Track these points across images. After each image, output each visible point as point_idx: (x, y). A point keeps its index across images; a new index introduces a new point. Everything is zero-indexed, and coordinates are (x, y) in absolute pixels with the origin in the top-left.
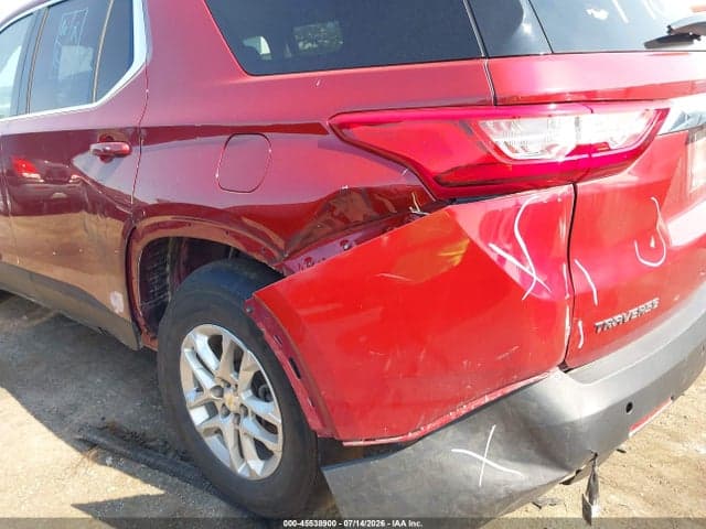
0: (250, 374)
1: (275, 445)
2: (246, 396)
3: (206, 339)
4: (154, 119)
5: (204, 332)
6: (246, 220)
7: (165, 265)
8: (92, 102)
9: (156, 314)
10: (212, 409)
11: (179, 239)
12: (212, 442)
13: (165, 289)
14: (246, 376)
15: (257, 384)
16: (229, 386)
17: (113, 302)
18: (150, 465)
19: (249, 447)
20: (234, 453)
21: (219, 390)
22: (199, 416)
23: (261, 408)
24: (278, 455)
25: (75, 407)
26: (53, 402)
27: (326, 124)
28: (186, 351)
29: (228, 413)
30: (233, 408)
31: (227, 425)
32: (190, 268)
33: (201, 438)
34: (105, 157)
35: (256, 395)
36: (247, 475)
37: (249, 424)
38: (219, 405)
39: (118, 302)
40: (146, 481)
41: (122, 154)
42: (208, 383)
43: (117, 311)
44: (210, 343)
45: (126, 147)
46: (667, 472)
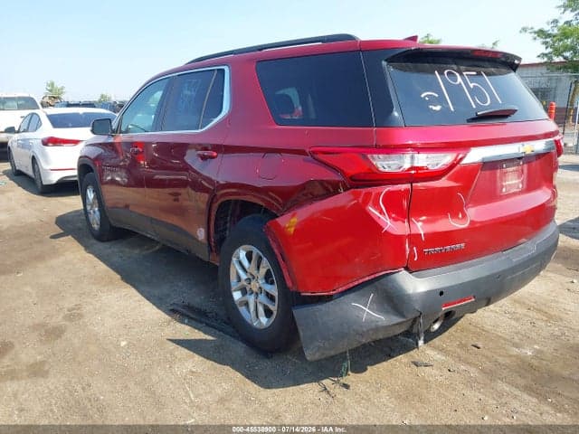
0: (265, 270)
1: (274, 308)
2: (261, 282)
3: (245, 253)
4: (229, 141)
5: (243, 249)
6: (271, 193)
7: (227, 216)
8: (198, 129)
9: (221, 241)
10: (244, 291)
11: (236, 201)
12: (242, 310)
13: (225, 230)
14: (263, 271)
15: (268, 277)
16: (254, 278)
17: (199, 234)
18: (207, 325)
19: (261, 309)
20: (253, 314)
21: (249, 280)
22: (237, 296)
23: (268, 288)
24: (275, 313)
25: (168, 295)
26: (156, 292)
27: (307, 151)
28: (234, 259)
29: (252, 293)
30: (255, 289)
31: (251, 299)
32: (239, 218)
33: (236, 307)
34: (204, 158)
35: (267, 282)
36: (258, 326)
37: (262, 298)
38: (248, 289)
39: (201, 234)
40: (205, 333)
41: (213, 157)
42: (243, 276)
43: (200, 239)
44: (246, 255)
45: (215, 154)
46: (500, 360)
